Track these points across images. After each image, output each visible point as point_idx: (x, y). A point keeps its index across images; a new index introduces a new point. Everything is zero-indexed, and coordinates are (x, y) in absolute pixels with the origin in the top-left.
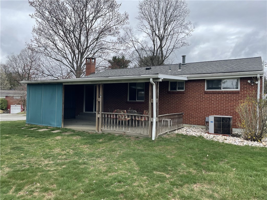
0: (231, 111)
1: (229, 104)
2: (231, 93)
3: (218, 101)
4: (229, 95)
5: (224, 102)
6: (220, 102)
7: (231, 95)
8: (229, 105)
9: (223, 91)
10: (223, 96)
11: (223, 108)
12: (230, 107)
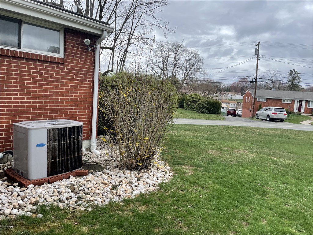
0: (47, 106)
1: (41, 88)
2: (46, 62)
3: (13, 78)
4: (43, 66)
5: (31, 84)
6: (19, 83)
7: (46, 66)
8: (42, 91)
9: (25, 53)
10: (28, 68)
11: (27, 99)
12: (45, 95)
